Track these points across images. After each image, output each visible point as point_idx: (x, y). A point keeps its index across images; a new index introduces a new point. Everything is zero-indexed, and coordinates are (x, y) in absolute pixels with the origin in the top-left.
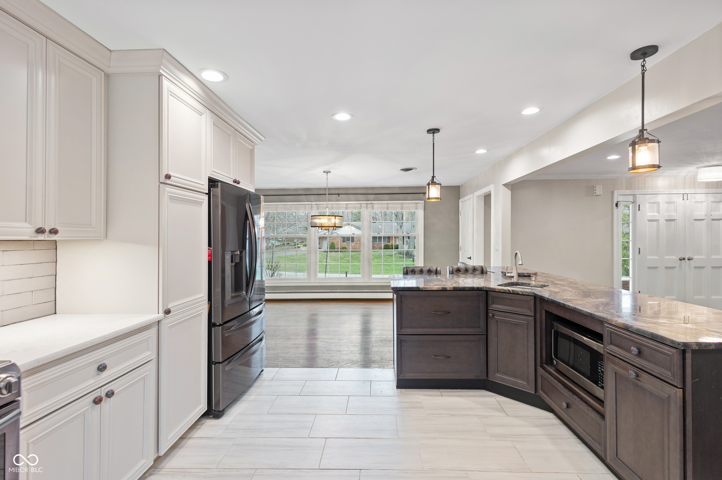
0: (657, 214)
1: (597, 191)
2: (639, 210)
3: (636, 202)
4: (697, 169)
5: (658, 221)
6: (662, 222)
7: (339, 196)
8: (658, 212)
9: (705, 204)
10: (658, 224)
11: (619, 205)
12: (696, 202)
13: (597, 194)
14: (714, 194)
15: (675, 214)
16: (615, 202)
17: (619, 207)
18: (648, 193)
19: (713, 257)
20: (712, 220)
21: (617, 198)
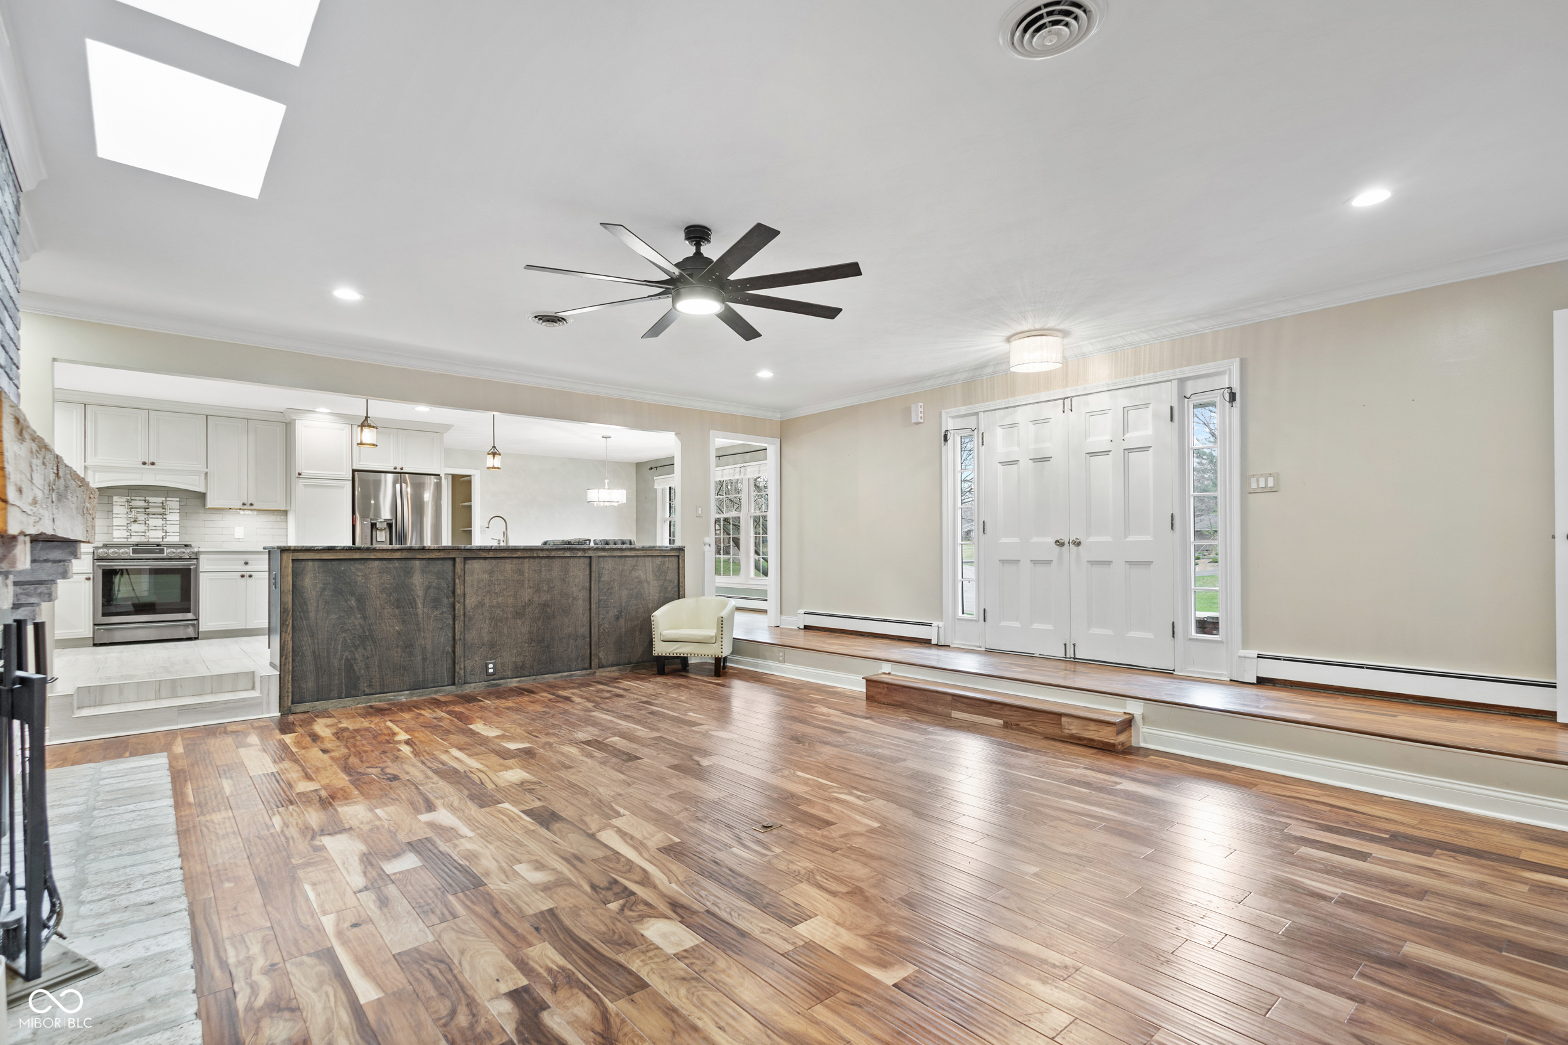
0: (1016, 448)
3: (979, 428)
5: (1017, 463)
6: (1025, 464)
8: (1017, 443)
9: (1108, 415)
10: (1017, 470)
11: (949, 437)
12: (1090, 414)
14: (1128, 389)
15: (1050, 445)
16: (943, 433)
17: (950, 442)
18: (998, 407)
19: (1130, 538)
20: (1126, 452)
21: (949, 424)
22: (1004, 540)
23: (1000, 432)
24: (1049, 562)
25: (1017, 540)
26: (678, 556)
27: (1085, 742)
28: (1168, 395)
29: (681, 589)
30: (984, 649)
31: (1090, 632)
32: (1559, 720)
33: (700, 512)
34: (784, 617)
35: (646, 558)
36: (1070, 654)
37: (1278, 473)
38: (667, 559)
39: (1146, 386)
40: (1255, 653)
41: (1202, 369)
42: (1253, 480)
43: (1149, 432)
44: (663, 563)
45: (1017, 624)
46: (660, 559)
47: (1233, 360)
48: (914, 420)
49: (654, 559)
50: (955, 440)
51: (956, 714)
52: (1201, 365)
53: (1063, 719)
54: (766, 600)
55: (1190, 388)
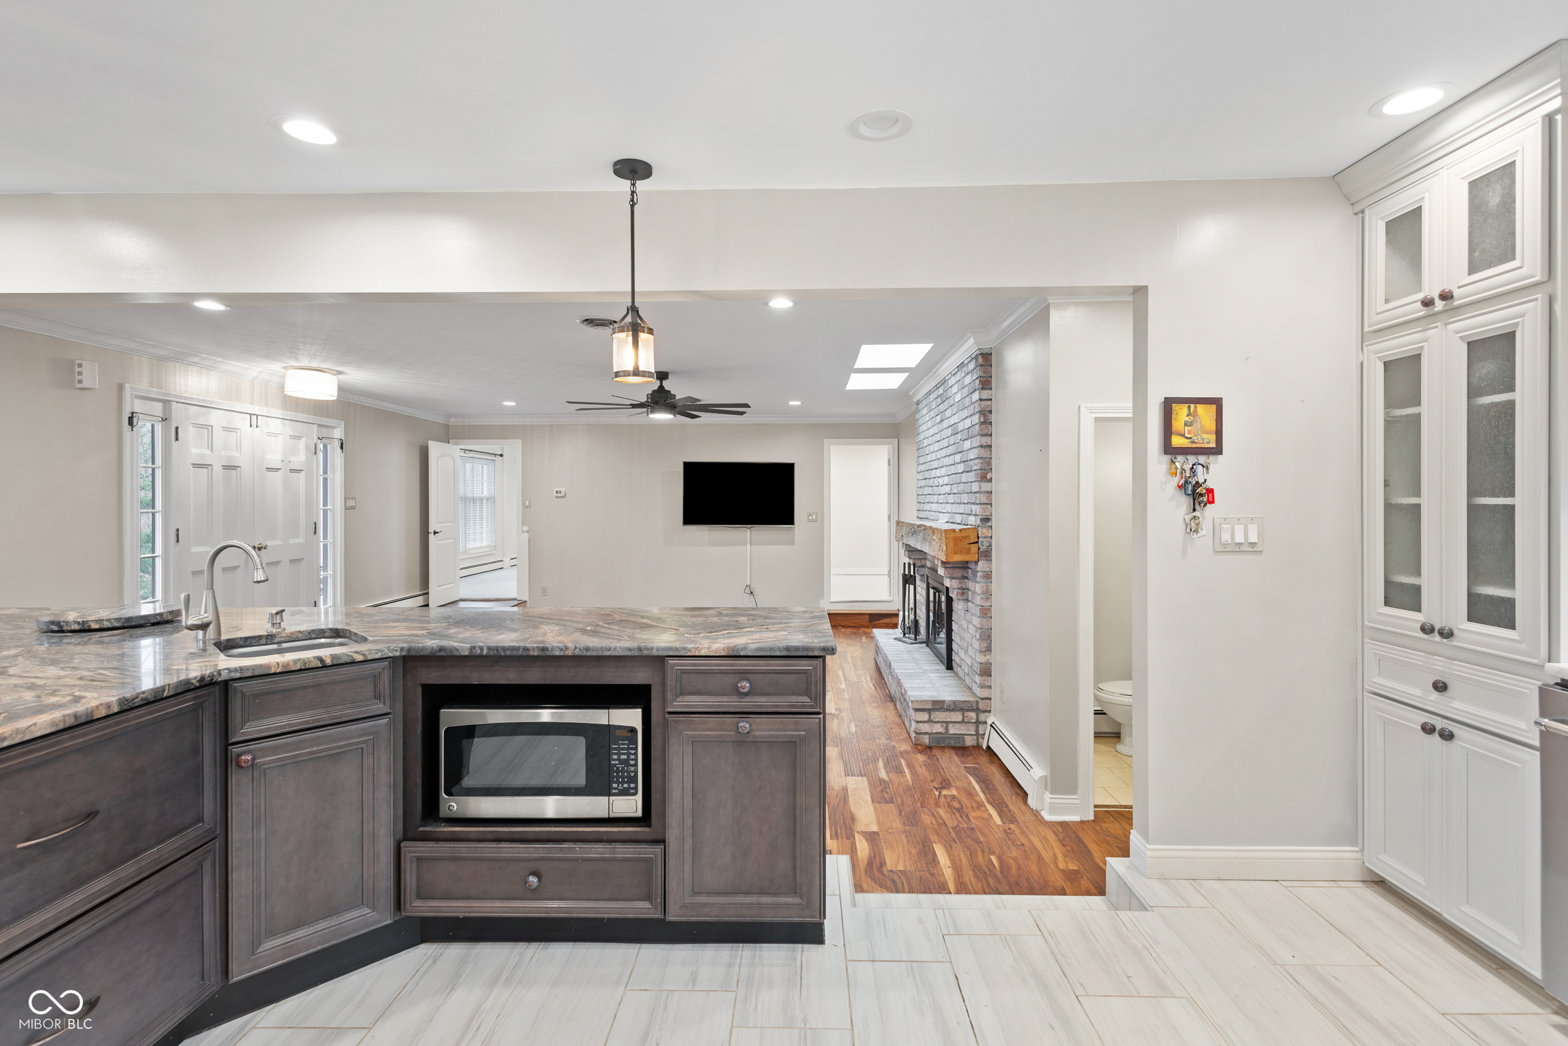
0: (209, 452)
1: (84, 377)
2: (177, 439)
3: (171, 419)
4: (284, 371)
5: (210, 467)
6: (217, 469)
8: (211, 447)
9: (280, 438)
10: (210, 473)
11: (135, 420)
12: (270, 434)
13: (84, 385)
14: (292, 422)
15: (239, 455)
16: (127, 415)
17: (136, 428)
18: (194, 403)
19: (292, 541)
20: (290, 471)
21: (132, 404)
22: (194, 549)
23: (192, 429)
28: (312, 434)
37: (356, 498)
39: (302, 423)
41: (329, 421)
42: (348, 501)
43: (303, 458)
47: (342, 421)
55: (321, 432)
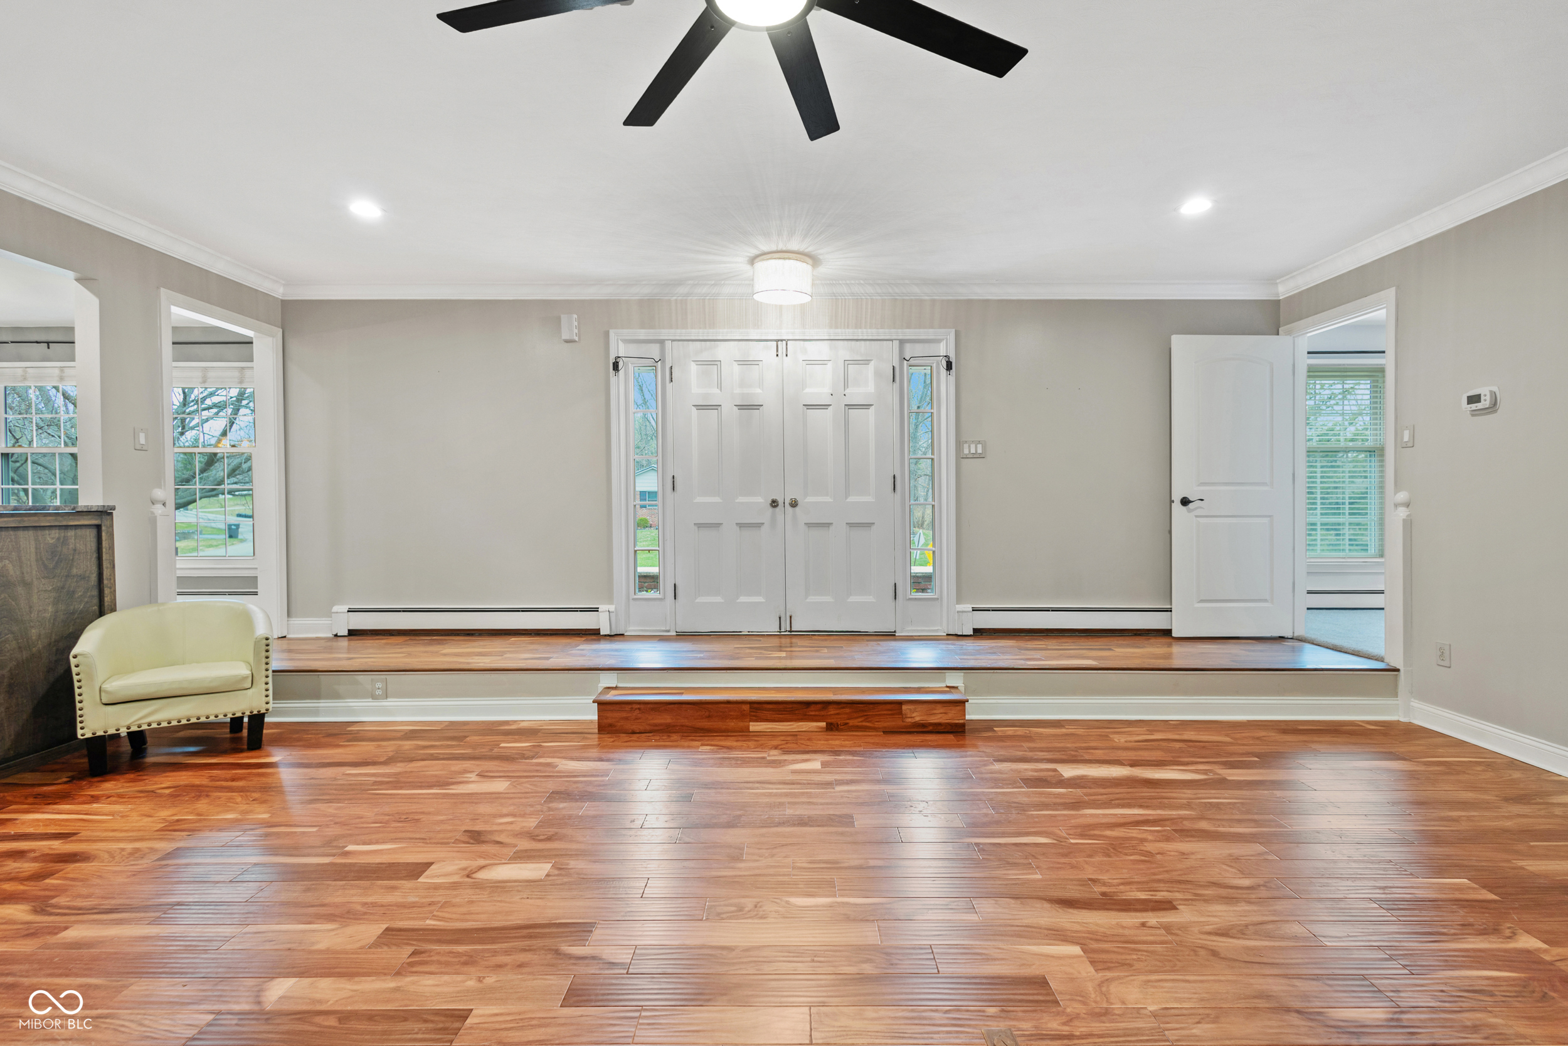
0: (717, 391)
1: (563, 331)
2: (672, 381)
3: (664, 359)
5: (719, 408)
6: (729, 410)
7: (49, 348)
8: (720, 386)
9: (828, 365)
10: (719, 414)
11: (621, 365)
12: (809, 361)
14: (850, 342)
15: (761, 392)
16: (612, 360)
17: (621, 372)
18: (693, 338)
19: (851, 499)
20: (847, 408)
21: (617, 348)
22: (699, 499)
23: (694, 368)
24: (759, 525)
25: (717, 499)
26: (98, 527)
27: (931, 728)
28: (889, 355)
29: (107, 591)
30: (675, 634)
31: (808, 600)
32: (1174, 635)
33: (142, 441)
34: (296, 621)
35: (21, 533)
36: (786, 626)
37: (985, 441)
38: (71, 533)
39: (868, 342)
40: (969, 607)
41: (922, 333)
42: (966, 446)
43: (871, 388)
44: (64, 541)
45: (719, 599)
46: (55, 533)
47: (949, 330)
48: (565, 336)
49: (40, 533)
50: (629, 369)
51: (755, 727)
52: (922, 330)
53: (904, 707)
54: (256, 594)
55: (909, 350)
